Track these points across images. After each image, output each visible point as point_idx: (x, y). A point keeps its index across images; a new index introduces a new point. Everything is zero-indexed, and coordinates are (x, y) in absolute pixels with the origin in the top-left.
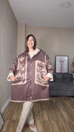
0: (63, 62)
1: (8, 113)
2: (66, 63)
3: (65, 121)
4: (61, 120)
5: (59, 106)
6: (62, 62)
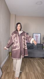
0: (38, 37)
2: (39, 38)
3: (39, 72)
4: (36, 72)
5: (35, 64)
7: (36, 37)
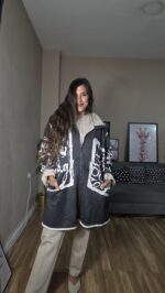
0: (146, 137)
1: (22, 252)
2: (152, 139)
6: (143, 136)
7: (140, 137)
